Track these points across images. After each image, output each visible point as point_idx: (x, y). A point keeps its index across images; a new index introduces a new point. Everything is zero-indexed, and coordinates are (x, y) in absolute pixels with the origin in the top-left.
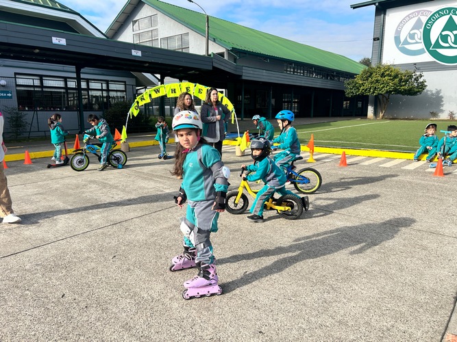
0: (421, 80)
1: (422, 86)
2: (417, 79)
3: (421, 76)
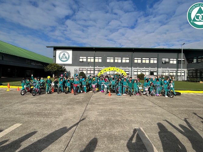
2: (64, 68)
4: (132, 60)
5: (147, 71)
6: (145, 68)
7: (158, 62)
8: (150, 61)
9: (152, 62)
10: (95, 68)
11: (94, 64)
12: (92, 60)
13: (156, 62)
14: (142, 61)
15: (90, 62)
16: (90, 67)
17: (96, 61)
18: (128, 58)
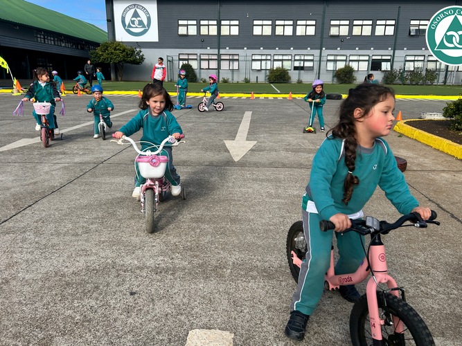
0: (141, 54)
1: (142, 58)
2: (138, 54)
3: (141, 52)
4: (322, 28)
5: (361, 58)
6: (357, 51)
7: (396, 31)
8: (373, 30)
9: (379, 31)
10: (222, 51)
11: (219, 41)
12: (213, 31)
13: (390, 31)
14: (351, 30)
15: (208, 35)
16: (209, 51)
17: (225, 31)
18: (314, 22)
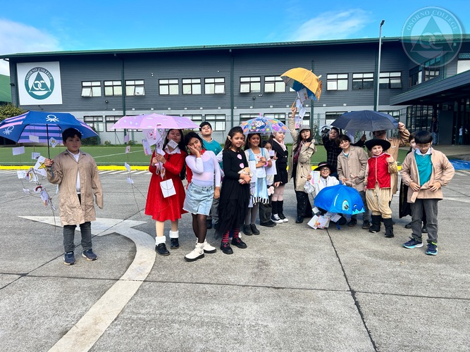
4: (232, 86)
6: (272, 109)
10: (128, 112)
11: (124, 102)
12: (118, 91)
14: (263, 87)
15: (113, 96)
16: (114, 112)
18: (222, 80)
